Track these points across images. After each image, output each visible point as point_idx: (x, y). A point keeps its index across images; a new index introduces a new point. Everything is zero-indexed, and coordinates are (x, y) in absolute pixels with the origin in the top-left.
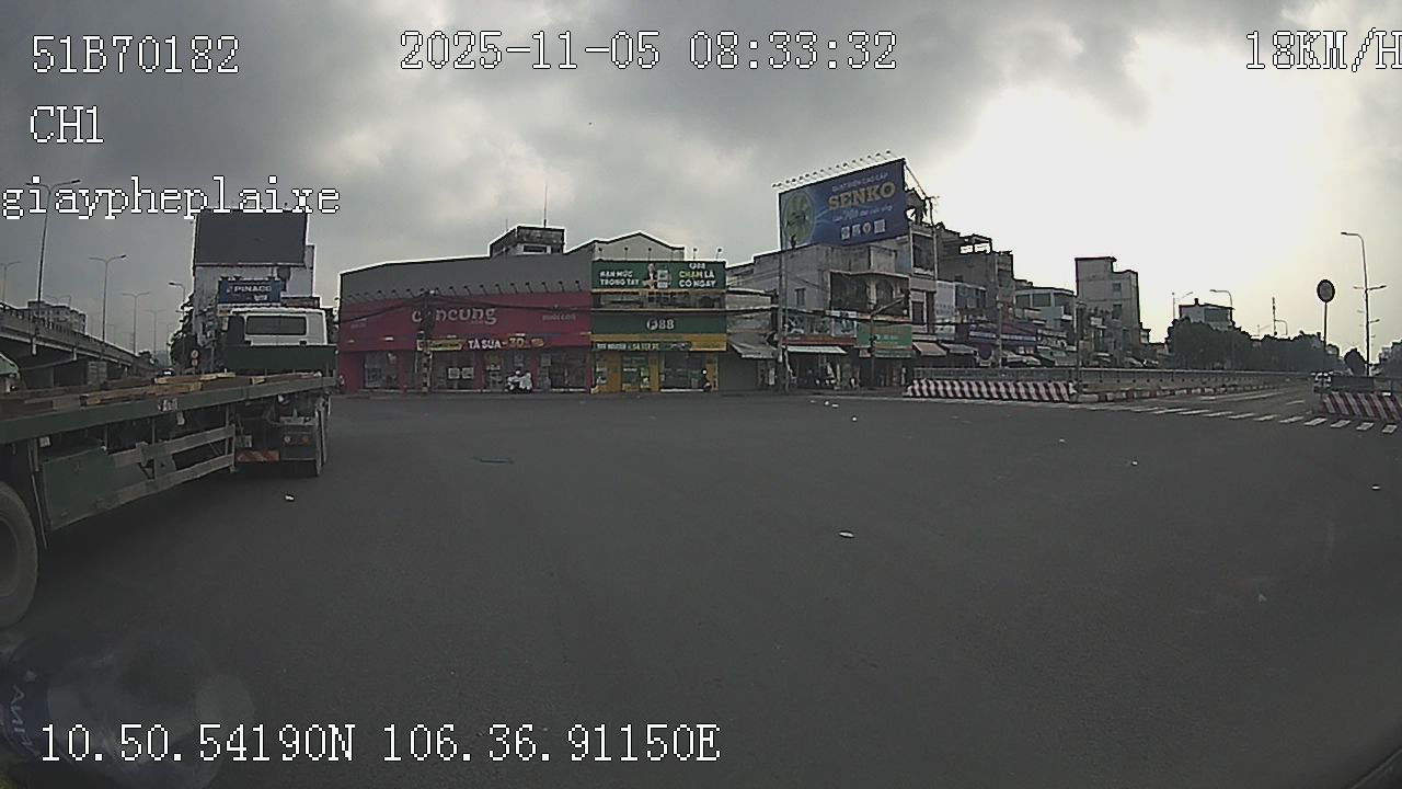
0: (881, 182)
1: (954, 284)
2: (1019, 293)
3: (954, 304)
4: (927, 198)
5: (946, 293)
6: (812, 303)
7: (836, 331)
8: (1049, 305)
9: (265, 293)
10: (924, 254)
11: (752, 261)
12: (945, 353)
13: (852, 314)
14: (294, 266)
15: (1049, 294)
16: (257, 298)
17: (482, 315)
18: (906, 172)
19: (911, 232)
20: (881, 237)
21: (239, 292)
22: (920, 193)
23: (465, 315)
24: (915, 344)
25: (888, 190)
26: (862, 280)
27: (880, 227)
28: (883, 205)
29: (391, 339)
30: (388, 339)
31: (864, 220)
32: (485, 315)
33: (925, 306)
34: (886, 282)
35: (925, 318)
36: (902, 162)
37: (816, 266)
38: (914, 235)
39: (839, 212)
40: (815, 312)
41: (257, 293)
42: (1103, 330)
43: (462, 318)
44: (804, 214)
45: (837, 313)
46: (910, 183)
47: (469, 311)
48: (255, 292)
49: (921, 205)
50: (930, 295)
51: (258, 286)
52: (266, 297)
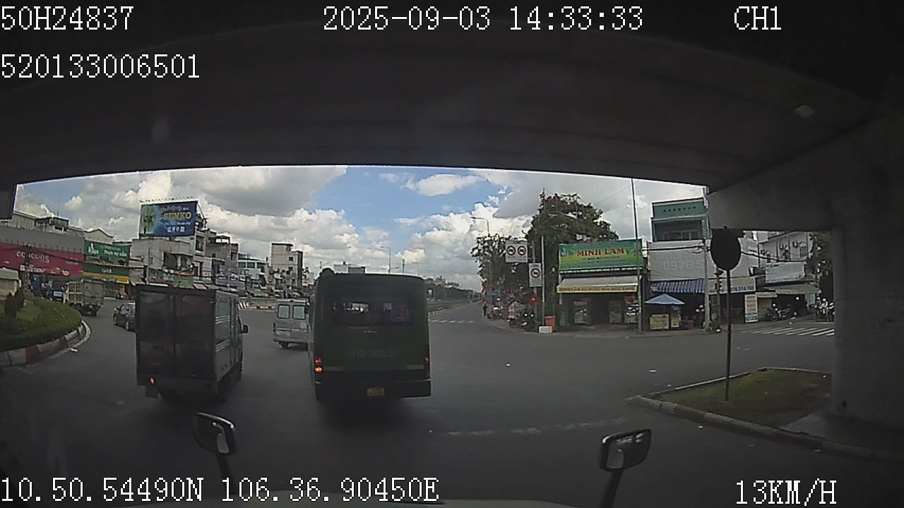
0: (186, 211)
1: (211, 259)
2: (240, 261)
3: (210, 267)
4: (205, 219)
5: (208, 263)
6: (157, 265)
7: (166, 278)
8: (254, 267)
10: (200, 244)
11: (131, 241)
12: (205, 288)
13: (172, 271)
15: (254, 263)
18: (198, 208)
19: (196, 234)
20: (183, 235)
22: (201, 216)
24: (195, 285)
25: (188, 215)
26: (175, 256)
27: (183, 229)
28: (185, 222)
31: (178, 226)
33: (199, 269)
34: (184, 257)
35: (199, 274)
36: (196, 202)
37: (159, 247)
38: (197, 236)
39: (167, 221)
40: (159, 270)
42: (281, 280)
44: (151, 217)
45: (166, 271)
46: (198, 212)
49: (202, 222)
50: (201, 263)
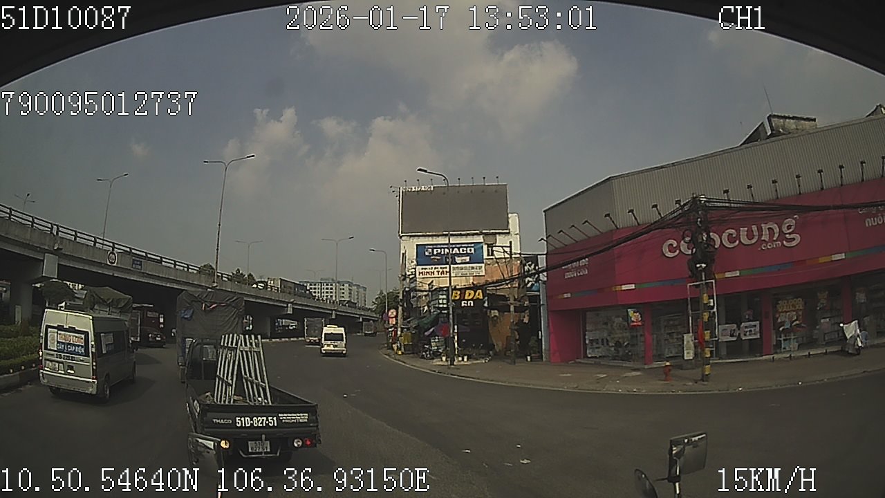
9: (467, 255)
14: (499, 233)
16: (458, 260)
17: (777, 230)
21: (438, 254)
23: (751, 236)
29: (633, 287)
30: (624, 287)
32: (781, 232)
41: (459, 255)
43: (745, 240)
47: (754, 228)
48: (456, 254)
51: (459, 248)
52: (468, 259)
